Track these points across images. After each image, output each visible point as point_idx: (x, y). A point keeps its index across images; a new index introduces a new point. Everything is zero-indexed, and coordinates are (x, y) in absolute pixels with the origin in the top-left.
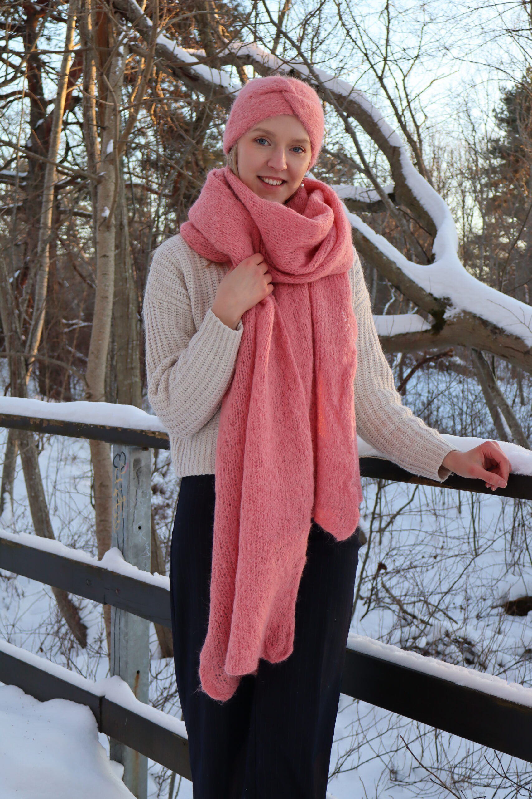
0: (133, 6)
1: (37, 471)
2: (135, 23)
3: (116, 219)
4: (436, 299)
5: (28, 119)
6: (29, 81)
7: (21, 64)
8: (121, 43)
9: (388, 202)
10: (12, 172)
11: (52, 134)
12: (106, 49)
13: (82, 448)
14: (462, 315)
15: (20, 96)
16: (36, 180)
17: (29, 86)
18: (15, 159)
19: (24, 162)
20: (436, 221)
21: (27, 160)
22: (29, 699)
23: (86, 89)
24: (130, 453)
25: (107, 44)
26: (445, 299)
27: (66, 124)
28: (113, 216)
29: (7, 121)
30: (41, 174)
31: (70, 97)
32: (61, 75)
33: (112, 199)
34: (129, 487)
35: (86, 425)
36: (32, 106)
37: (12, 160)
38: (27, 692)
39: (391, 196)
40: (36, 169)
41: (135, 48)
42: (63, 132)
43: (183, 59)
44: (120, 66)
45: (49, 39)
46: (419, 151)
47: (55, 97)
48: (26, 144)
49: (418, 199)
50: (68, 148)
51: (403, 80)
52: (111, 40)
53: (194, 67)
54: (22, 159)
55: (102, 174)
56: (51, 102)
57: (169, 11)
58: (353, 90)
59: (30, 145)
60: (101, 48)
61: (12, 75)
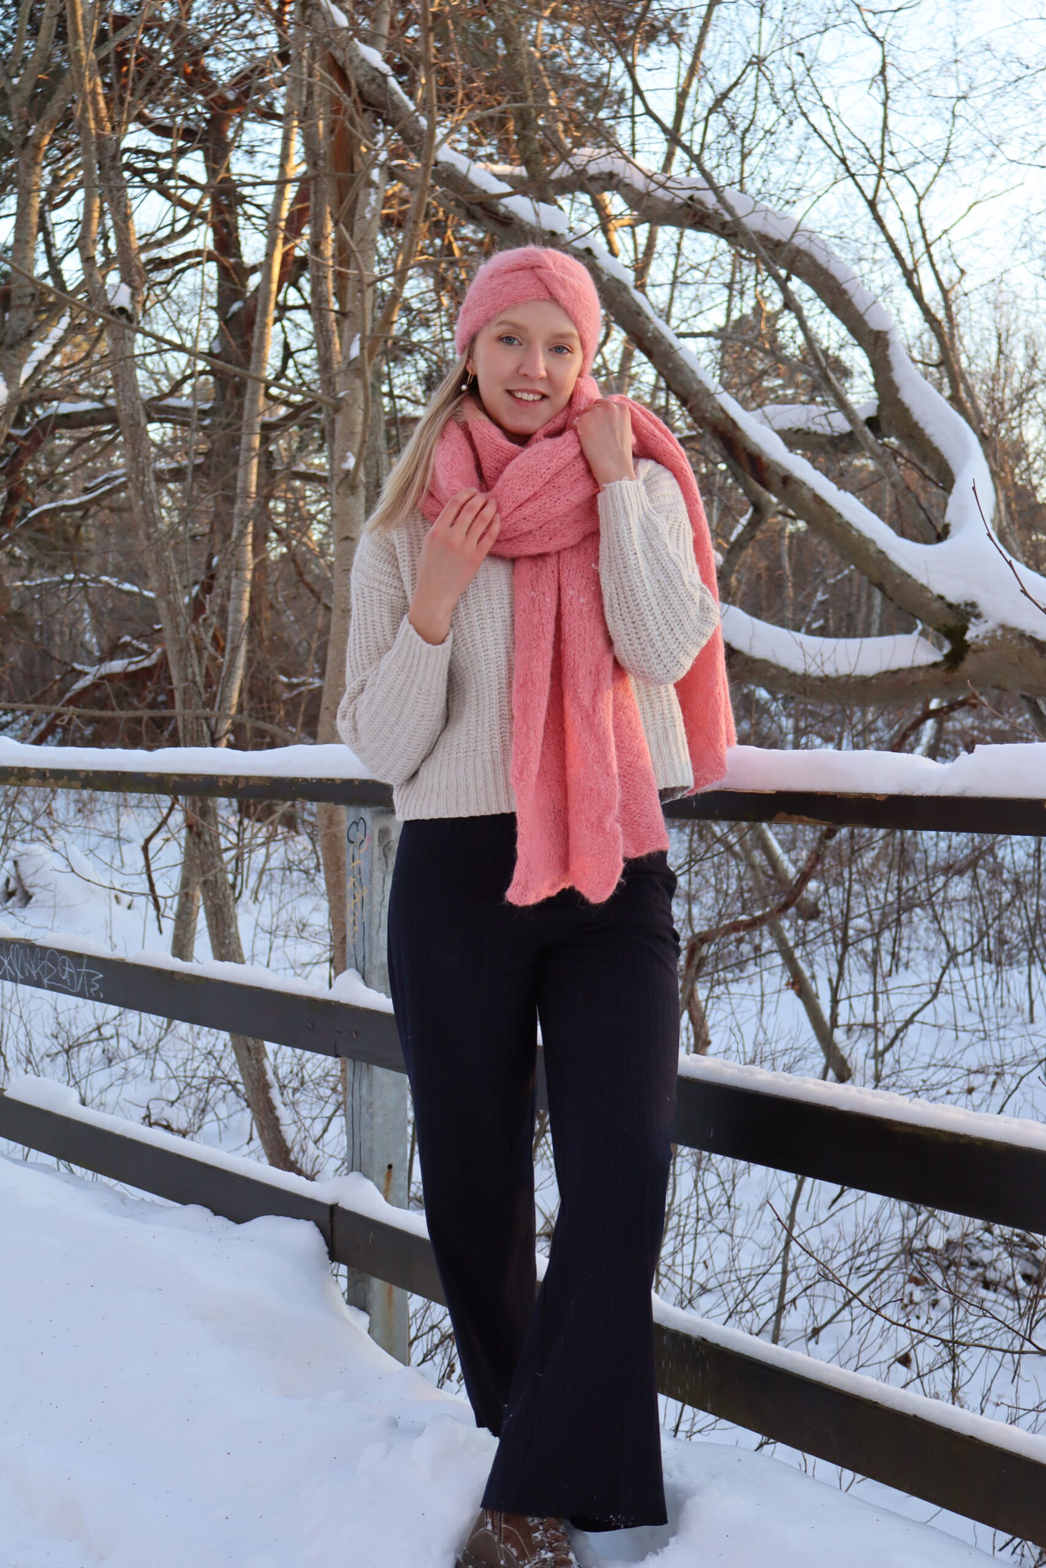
0: (395, 98)
1: (233, 930)
2: (399, 126)
3: (367, 475)
4: (950, 606)
5: (213, 302)
6: (216, 232)
7: (201, 202)
8: (373, 164)
9: (862, 433)
10: (184, 402)
11: (256, 330)
12: (350, 175)
13: (315, 909)
14: (999, 633)
15: (198, 259)
16: (228, 414)
17: (215, 241)
18: (190, 376)
19: (206, 382)
20: (954, 465)
21: (211, 379)
22: (221, 1221)
23: (316, 246)
24: (373, 819)
25: (351, 166)
26: (967, 605)
27: (283, 308)
28: (362, 469)
29: (174, 307)
30: (236, 402)
31: (290, 259)
32: (272, 219)
33: (358, 438)
34: (371, 872)
35: (305, 780)
36: (220, 278)
37: (185, 379)
38: (216, 1213)
39: (871, 422)
40: (228, 394)
41: (399, 171)
42: (278, 325)
43: (484, 187)
44: (373, 203)
45: (251, 153)
46: (947, 338)
47: (263, 259)
48: (210, 349)
49: (921, 425)
50: (288, 353)
51: (918, 206)
52: (358, 160)
53: (505, 201)
54: (203, 378)
55: (341, 395)
56: (254, 269)
57: (468, 97)
58: (796, 231)
59: (217, 350)
60: (341, 174)
61: (184, 222)
